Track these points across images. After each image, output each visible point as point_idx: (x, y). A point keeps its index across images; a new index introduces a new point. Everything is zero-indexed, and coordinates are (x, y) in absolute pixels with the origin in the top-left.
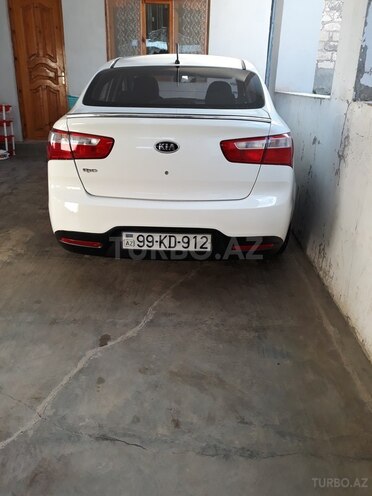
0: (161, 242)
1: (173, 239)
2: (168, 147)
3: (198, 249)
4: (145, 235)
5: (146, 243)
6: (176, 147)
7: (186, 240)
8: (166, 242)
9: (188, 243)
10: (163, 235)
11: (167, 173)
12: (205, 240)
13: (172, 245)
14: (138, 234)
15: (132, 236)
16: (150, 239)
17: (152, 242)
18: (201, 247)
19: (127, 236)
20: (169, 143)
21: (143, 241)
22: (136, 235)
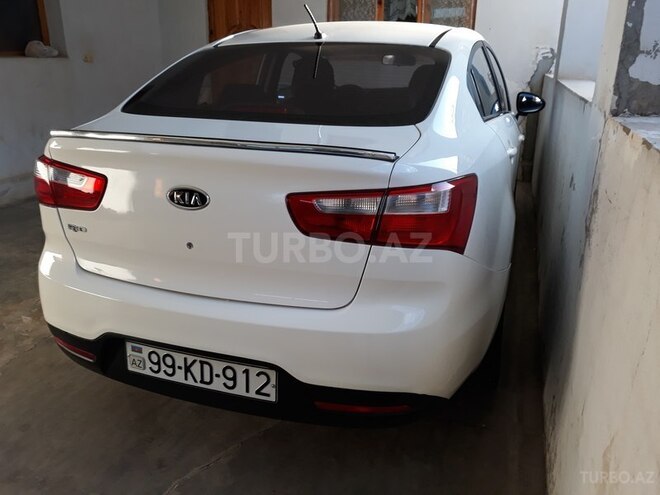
0: (188, 369)
1: (206, 367)
2: (189, 198)
3: (252, 394)
4: (161, 353)
5: (163, 367)
6: (203, 200)
7: (230, 373)
8: (196, 369)
9: (234, 379)
10: (190, 359)
11: (190, 245)
12: (263, 379)
13: (207, 379)
14: (152, 349)
15: (140, 351)
16: (169, 361)
17: (173, 366)
18: (258, 392)
19: (134, 349)
20: (191, 192)
21: (158, 363)
22: (147, 350)
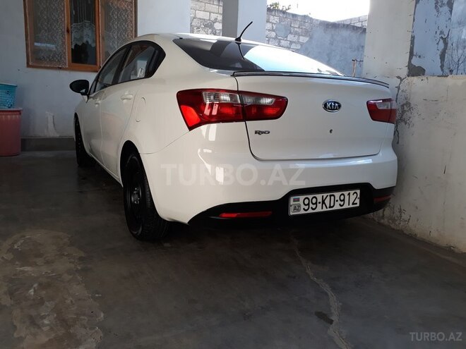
0: (323, 203)
1: (332, 198)
3: (350, 206)
4: (310, 197)
5: (311, 205)
7: (342, 198)
8: (327, 202)
9: (344, 200)
10: (325, 195)
11: (331, 131)
12: (355, 196)
13: (332, 204)
14: (304, 197)
15: (298, 200)
16: (314, 201)
17: (316, 203)
18: (353, 204)
19: (294, 200)
20: (334, 102)
21: (308, 204)
22: (302, 198)
